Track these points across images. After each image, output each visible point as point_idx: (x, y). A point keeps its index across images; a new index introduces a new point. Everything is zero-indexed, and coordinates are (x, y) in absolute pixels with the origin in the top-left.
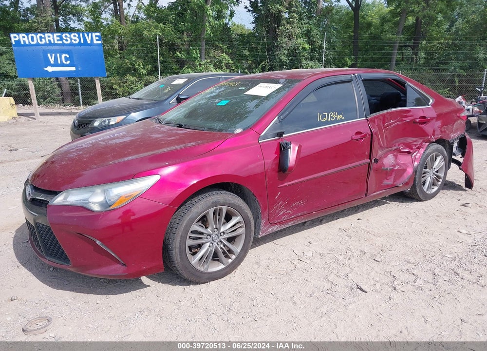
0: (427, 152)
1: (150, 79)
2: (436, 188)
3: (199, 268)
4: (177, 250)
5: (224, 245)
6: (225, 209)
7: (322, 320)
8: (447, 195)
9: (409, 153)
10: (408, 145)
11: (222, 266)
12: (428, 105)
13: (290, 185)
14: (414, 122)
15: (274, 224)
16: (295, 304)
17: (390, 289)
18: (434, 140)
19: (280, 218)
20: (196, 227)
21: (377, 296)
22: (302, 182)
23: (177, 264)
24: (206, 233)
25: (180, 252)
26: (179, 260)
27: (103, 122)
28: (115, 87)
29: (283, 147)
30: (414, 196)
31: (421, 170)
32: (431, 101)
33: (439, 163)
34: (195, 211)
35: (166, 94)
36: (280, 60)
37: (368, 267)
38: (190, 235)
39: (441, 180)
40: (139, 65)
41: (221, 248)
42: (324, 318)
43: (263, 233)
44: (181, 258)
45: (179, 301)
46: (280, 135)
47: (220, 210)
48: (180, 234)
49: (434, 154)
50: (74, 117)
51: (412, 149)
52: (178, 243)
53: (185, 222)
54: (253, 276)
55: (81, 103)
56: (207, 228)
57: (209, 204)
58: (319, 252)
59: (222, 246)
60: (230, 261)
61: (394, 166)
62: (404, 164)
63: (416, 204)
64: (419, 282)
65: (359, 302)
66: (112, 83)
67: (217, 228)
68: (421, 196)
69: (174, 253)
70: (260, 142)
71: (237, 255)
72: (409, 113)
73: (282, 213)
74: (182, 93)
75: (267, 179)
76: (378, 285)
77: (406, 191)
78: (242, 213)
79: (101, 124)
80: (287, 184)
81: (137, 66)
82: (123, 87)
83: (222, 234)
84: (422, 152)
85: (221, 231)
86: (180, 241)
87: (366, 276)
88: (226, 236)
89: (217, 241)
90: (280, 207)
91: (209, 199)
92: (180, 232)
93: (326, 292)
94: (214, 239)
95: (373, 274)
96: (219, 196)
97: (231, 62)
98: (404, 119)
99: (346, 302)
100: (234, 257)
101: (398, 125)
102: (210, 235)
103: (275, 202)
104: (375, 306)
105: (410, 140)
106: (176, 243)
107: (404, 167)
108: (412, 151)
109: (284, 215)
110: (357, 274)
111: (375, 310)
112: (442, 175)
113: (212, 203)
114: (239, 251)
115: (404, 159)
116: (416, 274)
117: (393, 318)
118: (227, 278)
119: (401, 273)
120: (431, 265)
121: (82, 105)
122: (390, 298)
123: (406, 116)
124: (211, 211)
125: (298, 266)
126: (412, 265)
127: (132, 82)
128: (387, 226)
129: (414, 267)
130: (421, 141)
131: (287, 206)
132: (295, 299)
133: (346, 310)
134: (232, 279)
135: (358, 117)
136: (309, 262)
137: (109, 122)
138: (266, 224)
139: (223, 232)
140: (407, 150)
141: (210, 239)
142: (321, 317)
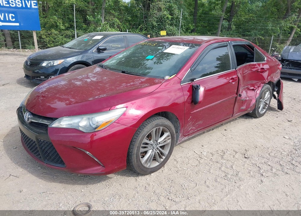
0: (263, 89)
1: (67, 33)
2: (265, 110)
3: (145, 165)
4: (135, 156)
5: (159, 151)
6: (161, 128)
7: (228, 196)
8: (269, 114)
9: (253, 90)
10: (253, 85)
11: (157, 164)
12: (265, 61)
13: (197, 112)
14: (257, 71)
15: (185, 136)
16: (208, 187)
17: (259, 175)
18: (267, 82)
19: (189, 132)
20: (145, 141)
21: (254, 180)
22: (203, 110)
23: (134, 164)
24: (151, 143)
25: (137, 157)
26: (135, 161)
27: (49, 63)
28: (44, 37)
29: (195, 88)
30: (253, 115)
31: (259, 100)
32: (266, 58)
33: (267, 95)
34: (146, 130)
35: (90, 45)
36: (153, 24)
37: (242, 161)
38: (142, 146)
39: (267, 106)
40: (60, 23)
41: (158, 152)
42: (229, 196)
43: (179, 141)
44: (137, 160)
45: (136, 188)
46: (192, 80)
47: (159, 129)
48: (137, 145)
49: (266, 90)
50: (26, 59)
51: (255, 87)
52: (136, 151)
53: (140, 138)
54: (177, 169)
55: (21, 47)
56: (150, 140)
57: (154, 126)
58: (210, 152)
59: (158, 151)
60: (162, 160)
61: (246, 98)
62: (250, 96)
63: (254, 120)
64: (274, 170)
65: (245, 184)
66: (41, 34)
67: (156, 140)
68: (257, 116)
69: (133, 158)
70: (181, 85)
71: (166, 156)
72: (255, 66)
73: (190, 129)
74: (101, 45)
75: (185, 109)
76: (251, 172)
77: (250, 113)
78: (170, 130)
79: (48, 64)
80: (195, 111)
81: (58, 24)
82: (49, 37)
83: (158, 144)
84: (260, 90)
85: (159, 142)
86: (137, 150)
87: (243, 167)
88: (161, 145)
89: (155, 148)
90: (190, 125)
91: (154, 122)
92: (137, 144)
93: (224, 178)
94: (154, 147)
95: (246, 165)
96: (159, 120)
97: (120, 24)
98: (252, 69)
99: (237, 185)
100: (164, 157)
101: (249, 73)
102: (152, 145)
103: (188, 122)
104: (255, 186)
105: (254, 82)
106: (135, 151)
107: (251, 98)
108: (255, 89)
109: (191, 130)
110: (237, 166)
111: (256, 189)
112: (268, 102)
113: (155, 125)
114: (167, 154)
115: (251, 93)
116: (271, 165)
117: (268, 194)
118: (160, 171)
119: (262, 164)
120: (276, 159)
121: (21, 49)
122: (261, 181)
123: (254, 68)
124: (154, 130)
125: (201, 162)
126: (266, 159)
127: (56, 35)
128: (243, 134)
129: (268, 161)
130: (260, 83)
131: (193, 125)
132: (207, 183)
133: (239, 190)
134: (164, 172)
135: (231, 68)
136: (206, 158)
137: (54, 64)
138: (182, 136)
139: (159, 143)
140: (252, 88)
141: (152, 148)
142: (227, 195)
